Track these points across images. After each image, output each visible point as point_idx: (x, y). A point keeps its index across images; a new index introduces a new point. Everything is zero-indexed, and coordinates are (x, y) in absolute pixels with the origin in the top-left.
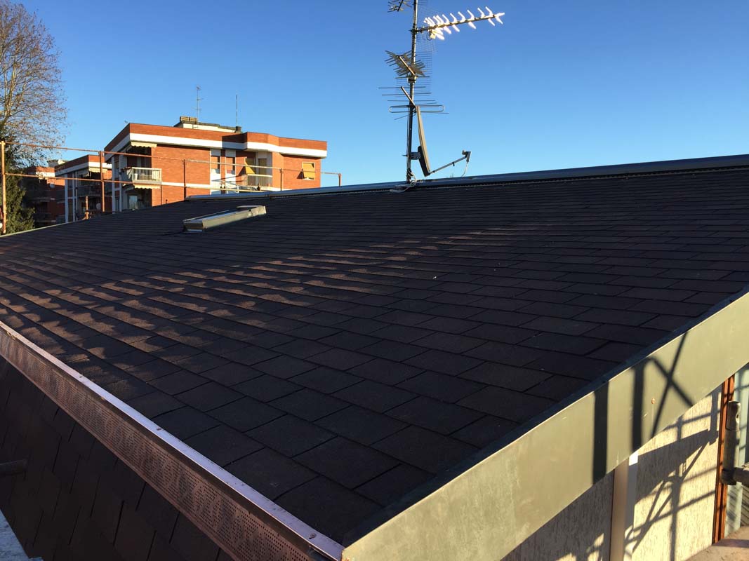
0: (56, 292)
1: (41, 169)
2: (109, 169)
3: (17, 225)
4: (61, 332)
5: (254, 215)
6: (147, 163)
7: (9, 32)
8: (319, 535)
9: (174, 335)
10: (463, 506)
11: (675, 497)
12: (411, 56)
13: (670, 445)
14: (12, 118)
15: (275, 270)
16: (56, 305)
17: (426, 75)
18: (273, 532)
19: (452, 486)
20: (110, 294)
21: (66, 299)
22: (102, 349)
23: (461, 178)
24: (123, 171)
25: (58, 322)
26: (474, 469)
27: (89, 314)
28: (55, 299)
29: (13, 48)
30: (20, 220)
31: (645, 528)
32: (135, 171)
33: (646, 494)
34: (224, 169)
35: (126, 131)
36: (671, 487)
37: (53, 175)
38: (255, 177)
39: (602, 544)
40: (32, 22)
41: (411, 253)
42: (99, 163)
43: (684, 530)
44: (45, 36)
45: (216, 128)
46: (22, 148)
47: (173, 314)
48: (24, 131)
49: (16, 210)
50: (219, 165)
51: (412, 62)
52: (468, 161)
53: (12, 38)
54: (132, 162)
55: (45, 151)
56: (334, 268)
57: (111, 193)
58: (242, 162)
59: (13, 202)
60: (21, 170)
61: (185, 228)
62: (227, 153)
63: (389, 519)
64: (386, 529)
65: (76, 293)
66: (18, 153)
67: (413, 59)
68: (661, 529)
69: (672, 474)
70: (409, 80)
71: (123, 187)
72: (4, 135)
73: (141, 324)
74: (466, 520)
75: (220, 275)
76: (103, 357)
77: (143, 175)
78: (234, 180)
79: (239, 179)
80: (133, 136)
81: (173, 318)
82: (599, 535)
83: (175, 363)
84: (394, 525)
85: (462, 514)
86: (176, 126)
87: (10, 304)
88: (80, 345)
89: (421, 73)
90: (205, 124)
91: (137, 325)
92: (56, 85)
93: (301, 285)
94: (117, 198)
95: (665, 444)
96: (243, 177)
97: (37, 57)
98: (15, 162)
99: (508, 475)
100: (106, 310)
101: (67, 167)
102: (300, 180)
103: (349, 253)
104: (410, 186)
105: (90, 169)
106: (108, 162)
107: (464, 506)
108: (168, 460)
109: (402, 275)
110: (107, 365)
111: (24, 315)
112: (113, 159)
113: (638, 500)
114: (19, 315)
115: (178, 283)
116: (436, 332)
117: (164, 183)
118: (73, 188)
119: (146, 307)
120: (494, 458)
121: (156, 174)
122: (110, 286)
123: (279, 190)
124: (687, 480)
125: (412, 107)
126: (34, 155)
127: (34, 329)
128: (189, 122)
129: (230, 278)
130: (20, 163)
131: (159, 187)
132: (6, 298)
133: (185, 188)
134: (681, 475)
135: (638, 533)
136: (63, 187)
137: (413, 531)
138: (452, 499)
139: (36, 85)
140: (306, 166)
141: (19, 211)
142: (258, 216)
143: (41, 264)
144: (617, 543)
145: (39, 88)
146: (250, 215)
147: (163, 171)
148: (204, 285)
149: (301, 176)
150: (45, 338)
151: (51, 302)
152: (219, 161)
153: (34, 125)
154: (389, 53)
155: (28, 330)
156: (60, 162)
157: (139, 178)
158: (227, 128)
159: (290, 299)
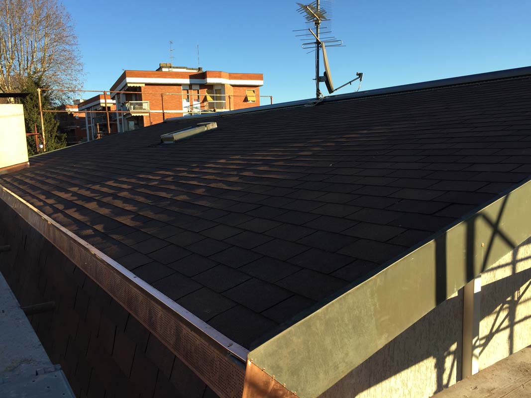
0: (75, 189)
1: (68, 106)
2: (114, 104)
3: (56, 146)
4: (77, 216)
5: (209, 129)
6: (139, 97)
7: (41, 12)
8: (235, 344)
9: (149, 214)
10: (335, 322)
11: (511, 315)
12: (316, 5)
13: (507, 278)
14: (47, 72)
15: (221, 166)
16: (75, 198)
17: (327, 19)
18: (206, 343)
19: (327, 309)
20: (110, 189)
21: (81, 193)
22: (102, 226)
23: (355, 93)
24: (124, 104)
25: (75, 209)
26: (343, 296)
27: (95, 203)
28: (74, 194)
29: (44, 23)
30: (58, 143)
31: (489, 338)
32: (131, 104)
33: (489, 313)
34: (192, 99)
35: (123, 77)
36: (509, 308)
37: (77, 110)
38: (214, 102)
39: (456, 349)
40: (56, 3)
41: (315, 149)
42: (104, 100)
43: (520, 338)
44: (65, 13)
45: (185, 69)
46: (55, 92)
47: (150, 200)
48: (55, 81)
49: (54, 135)
50: (188, 96)
51: (318, 9)
52: (361, 80)
53: (43, 17)
54: (129, 97)
55: (70, 94)
56: (260, 163)
57: (116, 120)
58: (204, 92)
59: (51, 130)
60: (55, 108)
61: (162, 141)
62: (193, 87)
63: (281, 332)
64: (279, 338)
65: (89, 189)
66: (53, 96)
67: (317, 7)
68: (501, 338)
69: (509, 299)
70: (315, 23)
71: (124, 116)
72: (42, 85)
73: (129, 207)
74: (339, 332)
75: (184, 171)
76: (103, 231)
77: (137, 106)
78: (199, 105)
79: (202, 105)
80: (128, 80)
81: (151, 203)
82: (453, 343)
83: (149, 233)
84: (284, 336)
85: (335, 328)
86: (157, 70)
87: (46, 199)
88: (88, 224)
89: (324, 17)
90: (177, 68)
91: (126, 208)
92: (74, 47)
93: (237, 175)
94: (121, 123)
95: (503, 277)
96: (205, 103)
97: (61, 29)
98: (51, 103)
99: (370, 300)
100: (106, 200)
101: (86, 104)
102: (245, 103)
103: (272, 151)
104: (318, 101)
105: (101, 105)
106: (113, 98)
107: (337, 322)
108: (141, 297)
109: (307, 165)
110: (105, 236)
111: (54, 205)
112: (116, 97)
113: (482, 318)
114: (51, 205)
115: (155, 179)
116: (327, 203)
117: (151, 111)
118: (91, 118)
119: (133, 196)
120: (358, 288)
121: (146, 106)
122: (110, 183)
123: (229, 110)
124: (521, 303)
125: (318, 43)
126: (64, 97)
127: (60, 214)
128: (166, 67)
129: (189, 174)
130: (54, 104)
131: (148, 114)
132: (43, 194)
133: (164, 114)
134: (516, 299)
135: (483, 342)
136: (85, 118)
137: (299, 340)
138: (327, 317)
139: (61, 48)
140: (249, 93)
141: (56, 136)
142: (211, 129)
143: (67, 171)
144: (467, 348)
145: (63, 50)
146: (206, 129)
147: (150, 102)
148: (173, 179)
149: (246, 100)
150: (66, 220)
151: (72, 196)
152: (188, 93)
153: (62, 76)
154: (299, 4)
155: (56, 215)
156: (81, 101)
157: (134, 109)
158: (192, 69)
159: (229, 186)
